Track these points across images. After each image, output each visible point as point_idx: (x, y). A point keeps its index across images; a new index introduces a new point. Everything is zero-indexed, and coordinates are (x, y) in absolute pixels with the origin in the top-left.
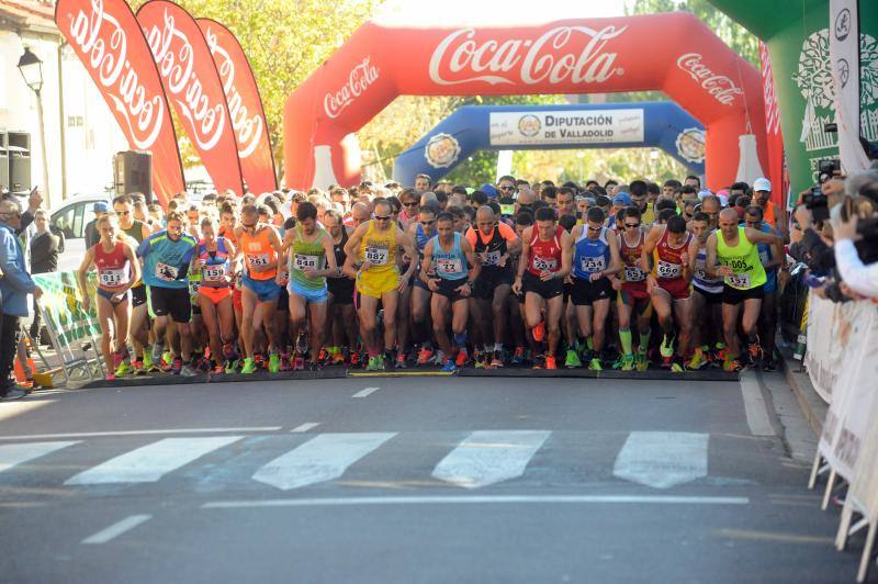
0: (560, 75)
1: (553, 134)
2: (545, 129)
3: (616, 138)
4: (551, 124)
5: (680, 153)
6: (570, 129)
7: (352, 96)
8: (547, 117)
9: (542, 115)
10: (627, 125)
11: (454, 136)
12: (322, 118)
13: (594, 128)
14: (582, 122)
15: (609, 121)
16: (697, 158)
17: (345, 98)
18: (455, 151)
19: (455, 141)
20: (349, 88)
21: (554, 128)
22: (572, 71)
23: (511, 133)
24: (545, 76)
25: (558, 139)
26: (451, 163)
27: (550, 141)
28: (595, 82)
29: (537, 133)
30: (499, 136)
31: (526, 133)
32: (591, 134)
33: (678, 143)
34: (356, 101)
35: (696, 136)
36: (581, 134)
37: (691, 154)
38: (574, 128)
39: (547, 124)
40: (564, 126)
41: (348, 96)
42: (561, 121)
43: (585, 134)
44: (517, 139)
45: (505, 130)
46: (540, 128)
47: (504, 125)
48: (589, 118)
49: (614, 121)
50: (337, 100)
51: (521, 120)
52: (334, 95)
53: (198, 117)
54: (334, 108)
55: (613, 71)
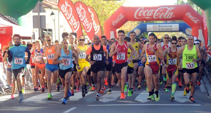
0: (161, 17)
1: (160, 29)
2: (158, 28)
3: (173, 30)
5: (186, 33)
6: (163, 28)
7: (118, 21)
8: (159, 26)
9: (158, 25)
10: (175, 27)
11: (139, 29)
12: (112, 26)
15: (172, 26)
18: (140, 32)
19: (140, 30)
20: (118, 20)
21: (160, 28)
22: (164, 16)
23: (151, 29)
25: (161, 30)
26: (138, 35)
27: (159, 30)
28: (169, 18)
29: (157, 29)
31: (154, 28)
32: (168, 29)
33: (186, 31)
34: (119, 22)
35: (190, 29)
37: (189, 33)
38: (164, 28)
39: (159, 27)
40: (162, 27)
42: (162, 26)
43: (166, 29)
45: (150, 28)
46: (157, 28)
47: (150, 27)
48: (167, 26)
49: (173, 26)
50: (115, 22)
51: (153, 26)
52: (114, 21)
53: (86, 25)
54: (114, 24)
55: (173, 16)
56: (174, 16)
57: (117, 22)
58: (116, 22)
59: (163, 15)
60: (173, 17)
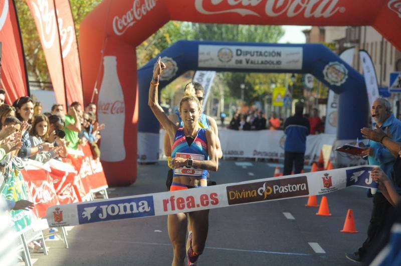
0: (296, 11)
1: (241, 62)
2: (235, 58)
3: (283, 66)
4: (240, 55)
6: (252, 59)
8: (237, 50)
9: (234, 48)
10: (291, 58)
11: (174, 59)
14: (261, 54)
15: (279, 54)
16: (337, 82)
17: (129, 21)
18: (174, 70)
19: (175, 63)
20: (132, 13)
21: (242, 58)
22: (305, 8)
23: (212, 59)
24: (284, 11)
25: (244, 65)
27: (239, 66)
28: (322, 17)
29: (230, 60)
30: (205, 61)
31: (223, 59)
32: (267, 62)
33: (325, 71)
35: (337, 67)
36: (260, 62)
37: (334, 79)
38: (255, 58)
39: (237, 55)
40: (248, 57)
42: (247, 53)
43: (262, 63)
44: (217, 63)
45: (208, 57)
46: (232, 57)
47: (208, 54)
48: (266, 52)
49: (283, 55)
50: (123, 21)
51: (220, 51)
52: (121, 18)
54: (120, 28)
55: (338, 8)
56: (342, 10)
57: (131, 24)
58: (126, 20)
59: (303, 6)
60: (338, 12)
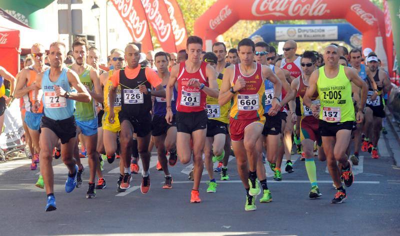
0: (304, 12)
1: (301, 36)
2: (298, 34)
3: (327, 37)
4: (301, 32)
5: (352, 44)
6: (308, 34)
7: (221, 20)
8: (299, 29)
9: (296, 28)
10: (331, 33)
11: (262, 36)
12: (209, 29)
13: (318, 33)
14: (312, 31)
15: (323, 31)
19: (262, 38)
20: (220, 17)
21: (302, 34)
22: (309, 11)
23: (284, 35)
25: (303, 38)
27: (300, 39)
28: (318, 15)
29: (295, 35)
30: (280, 36)
31: (290, 35)
32: (316, 36)
33: (351, 40)
34: (222, 22)
35: (358, 37)
36: (312, 36)
37: (357, 44)
38: (310, 34)
39: (299, 32)
40: (305, 33)
41: (219, 20)
42: (304, 31)
43: (314, 36)
44: (286, 37)
45: (281, 34)
46: (296, 33)
47: (281, 32)
48: (315, 30)
49: (326, 31)
50: (215, 22)
51: (288, 30)
52: (214, 20)
53: (160, 29)
54: (214, 25)
55: (326, 11)
56: (328, 11)
57: (219, 23)
